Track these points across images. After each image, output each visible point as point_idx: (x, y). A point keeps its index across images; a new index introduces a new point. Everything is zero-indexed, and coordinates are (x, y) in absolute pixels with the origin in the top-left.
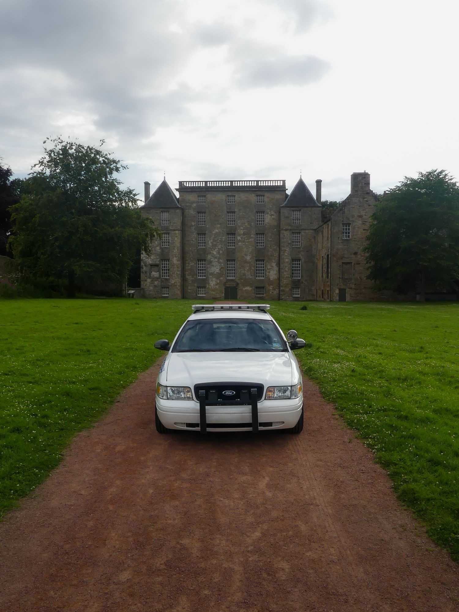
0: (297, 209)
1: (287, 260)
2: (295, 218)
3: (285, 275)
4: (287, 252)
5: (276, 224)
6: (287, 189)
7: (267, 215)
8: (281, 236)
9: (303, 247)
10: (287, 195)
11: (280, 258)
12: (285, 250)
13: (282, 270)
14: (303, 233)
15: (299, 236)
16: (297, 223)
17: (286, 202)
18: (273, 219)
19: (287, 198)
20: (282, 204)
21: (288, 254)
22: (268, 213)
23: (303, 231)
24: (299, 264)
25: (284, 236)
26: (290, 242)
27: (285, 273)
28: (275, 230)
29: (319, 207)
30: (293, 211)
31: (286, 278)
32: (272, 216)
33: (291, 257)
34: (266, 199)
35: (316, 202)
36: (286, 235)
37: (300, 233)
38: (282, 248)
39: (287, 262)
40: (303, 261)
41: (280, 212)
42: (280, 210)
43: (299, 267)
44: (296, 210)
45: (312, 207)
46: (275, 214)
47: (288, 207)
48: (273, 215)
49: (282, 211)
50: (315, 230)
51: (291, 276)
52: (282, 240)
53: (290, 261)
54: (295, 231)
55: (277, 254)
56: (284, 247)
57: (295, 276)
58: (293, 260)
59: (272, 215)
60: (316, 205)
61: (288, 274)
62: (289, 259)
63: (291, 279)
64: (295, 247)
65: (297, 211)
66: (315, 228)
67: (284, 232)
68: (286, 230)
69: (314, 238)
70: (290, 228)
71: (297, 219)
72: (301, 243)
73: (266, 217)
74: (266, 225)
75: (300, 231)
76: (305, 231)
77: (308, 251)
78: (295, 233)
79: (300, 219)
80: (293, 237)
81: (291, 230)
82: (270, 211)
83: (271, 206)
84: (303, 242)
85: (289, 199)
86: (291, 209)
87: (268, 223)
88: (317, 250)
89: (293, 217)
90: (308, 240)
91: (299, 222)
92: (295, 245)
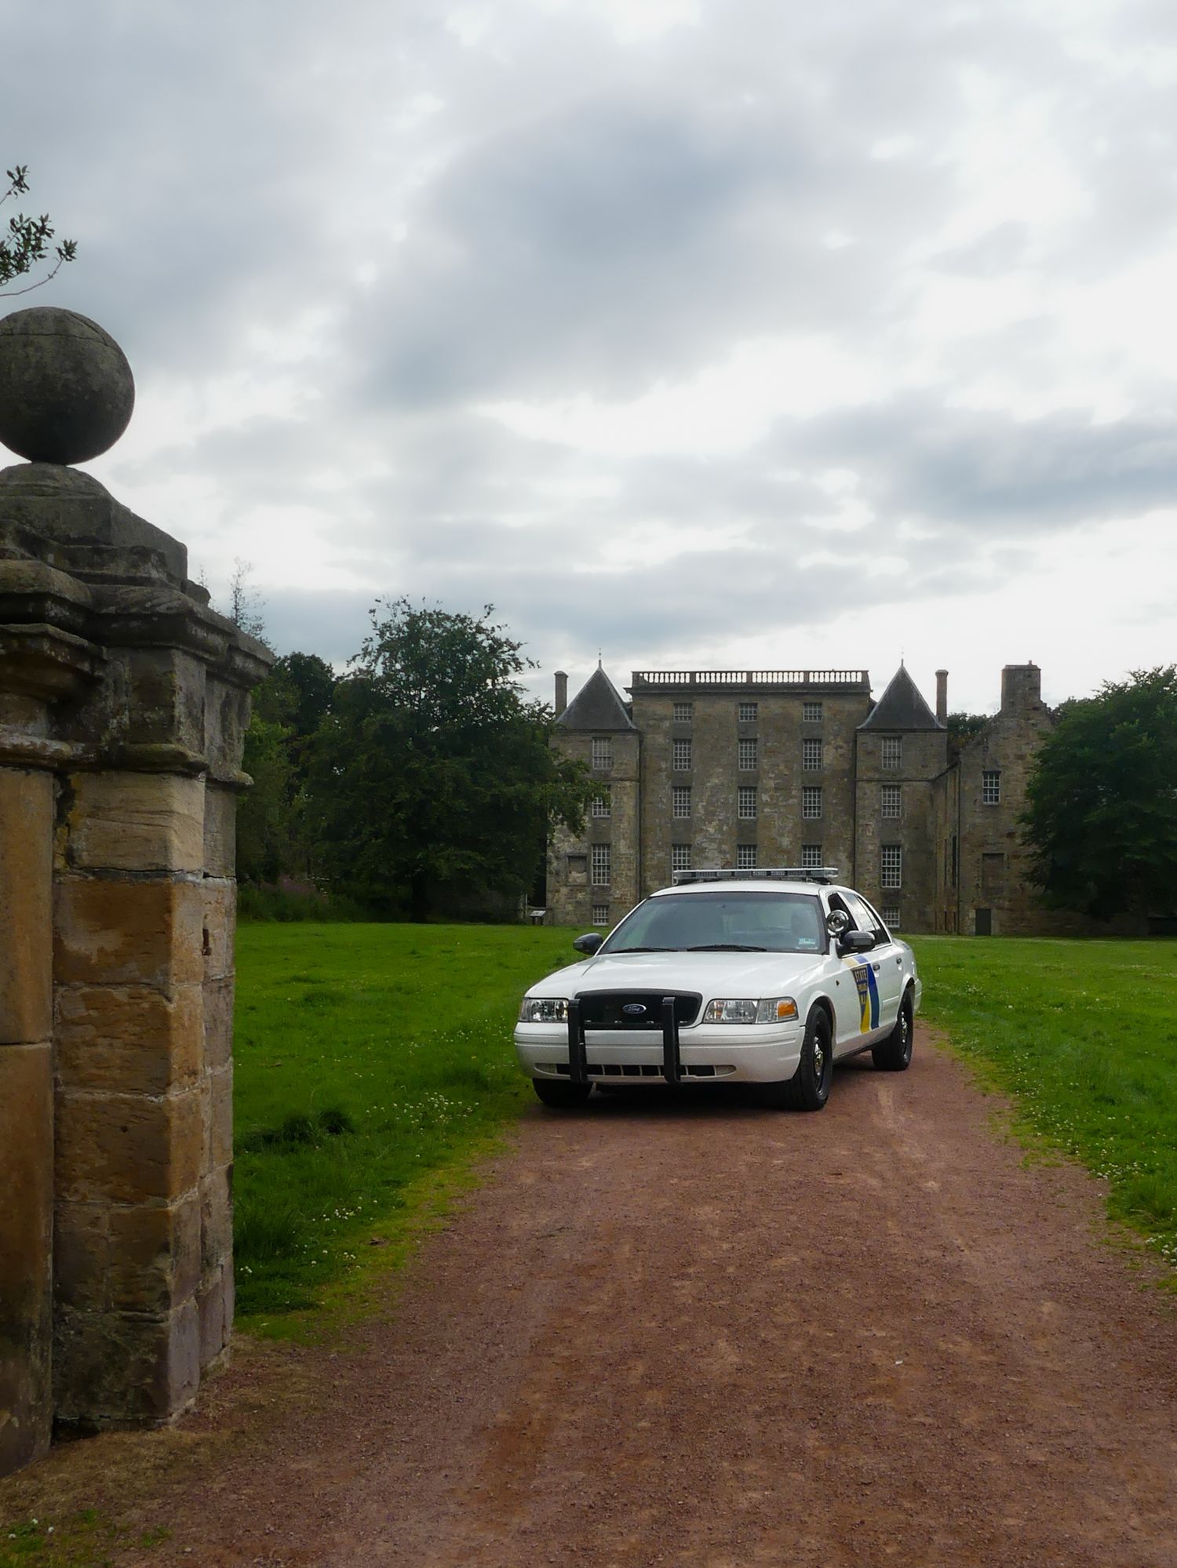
0: (893, 734)
1: (871, 847)
2: (890, 754)
3: (866, 880)
4: (871, 830)
5: (847, 767)
6: (872, 691)
7: (827, 747)
8: (859, 793)
9: (905, 819)
10: (872, 704)
11: (854, 842)
12: (867, 825)
13: (861, 870)
14: (905, 787)
15: (898, 795)
16: (894, 764)
17: (868, 720)
18: (841, 755)
19: (873, 708)
20: (860, 724)
21: (873, 833)
22: (829, 743)
23: (905, 783)
24: (898, 855)
25: (865, 794)
26: (877, 807)
27: (866, 876)
28: (846, 780)
29: (941, 730)
30: (885, 738)
31: (869, 886)
32: (839, 750)
33: (881, 841)
34: (825, 713)
35: (936, 720)
36: (868, 791)
37: (899, 787)
38: (861, 821)
39: (871, 852)
40: (906, 850)
41: (856, 741)
42: (856, 736)
43: (898, 862)
44: (890, 739)
45: (926, 731)
46: (845, 745)
47: (873, 730)
48: (842, 748)
49: (861, 739)
50: (933, 782)
51: (879, 882)
52: (860, 803)
53: (877, 849)
54: (888, 783)
55: (848, 835)
56: (864, 818)
57: (889, 882)
58: (884, 847)
59: (837, 748)
60: (935, 727)
61: (872, 878)
62: (875, 844)
63: (878, 888)
64: (889, 819)
65: (894, 738)
66: (933, 776)
67: (865, 785)
68: (869, 781)
69: (932, 799)
70: (877, 776)
71: (894, 757)
72: (903, 810)
73: (824, 752)
74: (824, 769)
75: (901, 784)
76: (909, 783)
77: (917, 828)
78: (890, 787)
79: (899, 757)
80: (885, 795)
81: (879, 781)
82: (835, 739)
83: (835, 728)
84: (905, 807)
85: (876, 711)
86: (880, 734)
87: (830, 765)
88: (936, 826)
89: (885, 752)
90: (918, 803)
91: (899, 765)
92: (889, 814)
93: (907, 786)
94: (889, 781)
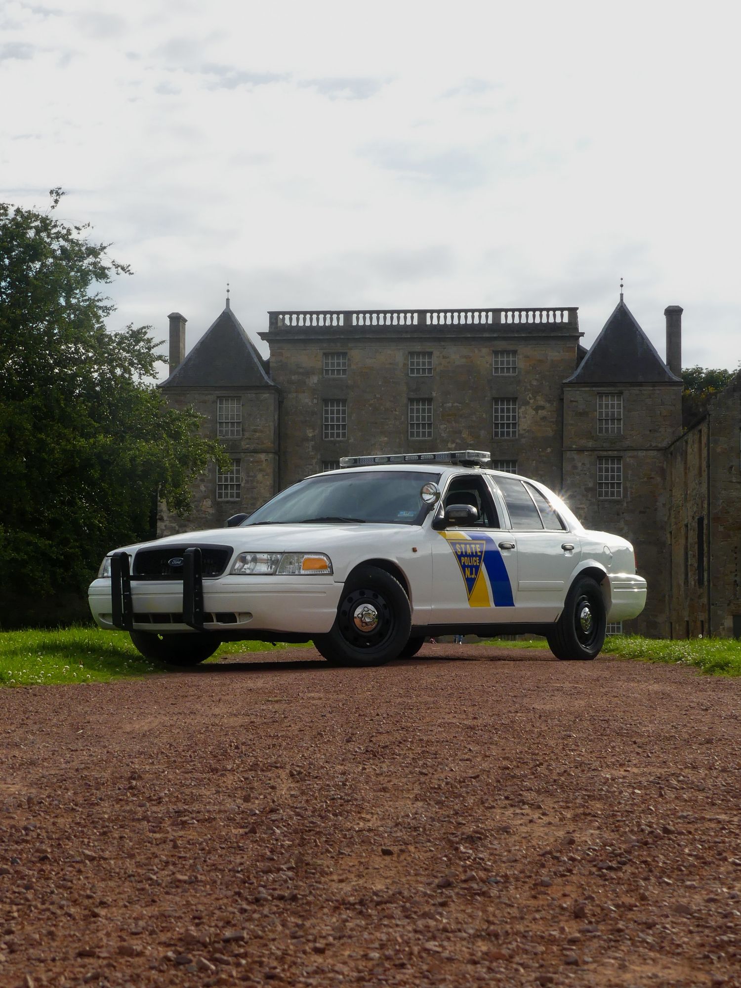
0: (611, 389)
2: (607, 415)
4: (583, 515)
5: (549, 432)
6: (582, 334)
7: (523, 409)
8: (567, 467)
9: (629, 499)
10: (582, 352)
12: (578, 508)
14: (629, 458)
15: (619, 469)
16: (613, 430)
17: (579, 370)
18: (544, 418)
19: (584, 356)
20: (567, 377)
22: (527, 403)
23: (630, 453)
25: (575, 467)
26: (591, 485)
28: (549, 450)
29: (673, 384)
30: (600, 395)
32: (540, 411)
34: (521, 364)
35: (667, 369)
36: (579, 465)
37: (619, 459)
41: (562, 400)
42: (563, 393)
44: (607, 395)
45: (654, 384)
46: (548, 405)
47: (586, 384)
48: (543, 408)
49: (570, 394)
50: (664, 450)
52: (568, 479)
54: (605, 453)
56: (574, 498)
59: (538, 408)
60: (667, 380)
64: (606, 501)
65: (612, 394)
66: (664, 444)
67: (576, 457)
68: (580, 451)
69: (662, 472)
70: (590, 444)
71: (613, 420)
72: (625, 489)
73: (521, 415)
74: (521, 436)
75: (622, 454)
76: (635, 453)
77: (644, 512)
78: (607, 458)
79: (619, 420)
80: (601, 470)
81: (593, 450)
82: (535, 398)
83: (535, 383)
84: (628, 485)
85: (588, 360)
86: (594, 389)
87: (528, 431)
88: (670, 509)
89: (601, 413)
90: (645, 479)
91: (619, 429)
92: (607, 493)
93: (631, 457)
94: (607, 451)
